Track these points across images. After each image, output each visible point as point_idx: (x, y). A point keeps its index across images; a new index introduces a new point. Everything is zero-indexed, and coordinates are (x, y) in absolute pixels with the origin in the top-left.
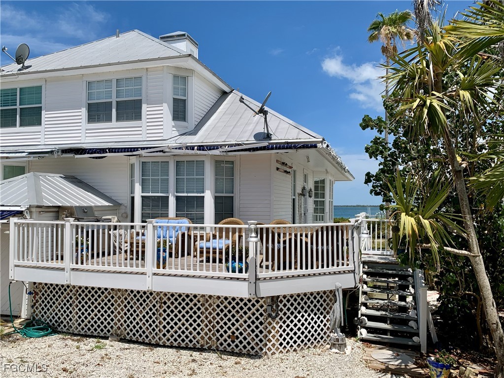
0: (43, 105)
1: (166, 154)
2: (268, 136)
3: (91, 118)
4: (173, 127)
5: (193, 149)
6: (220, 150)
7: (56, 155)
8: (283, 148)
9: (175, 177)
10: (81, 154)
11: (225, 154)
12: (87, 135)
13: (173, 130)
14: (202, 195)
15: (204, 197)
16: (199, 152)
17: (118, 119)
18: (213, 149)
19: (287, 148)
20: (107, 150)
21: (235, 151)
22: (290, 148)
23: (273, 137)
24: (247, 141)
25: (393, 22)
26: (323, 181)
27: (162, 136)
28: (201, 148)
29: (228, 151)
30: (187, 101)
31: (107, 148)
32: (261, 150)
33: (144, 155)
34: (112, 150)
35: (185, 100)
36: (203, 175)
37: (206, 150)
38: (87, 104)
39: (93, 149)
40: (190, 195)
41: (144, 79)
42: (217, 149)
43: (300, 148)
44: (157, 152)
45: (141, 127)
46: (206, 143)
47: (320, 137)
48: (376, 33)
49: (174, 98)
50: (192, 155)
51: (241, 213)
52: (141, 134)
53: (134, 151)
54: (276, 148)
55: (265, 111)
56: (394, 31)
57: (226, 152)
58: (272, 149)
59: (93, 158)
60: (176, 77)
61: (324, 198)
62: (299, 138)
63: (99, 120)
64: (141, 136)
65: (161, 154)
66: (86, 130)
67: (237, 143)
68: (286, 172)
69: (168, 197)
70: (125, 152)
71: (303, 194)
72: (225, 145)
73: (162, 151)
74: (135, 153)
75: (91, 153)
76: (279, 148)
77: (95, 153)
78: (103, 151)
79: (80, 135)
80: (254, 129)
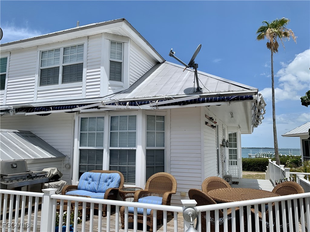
0: (7, 73)
1: (101, 110)
2: (199, 90)
3: (43, 82)
4: (109, 86)
5: (125, 105)
6: (151, 104)
7: (11, 113)
8: (215, 101)
9: (110, 131)
10: (30, 112)
11: (155, 108)
12: (38, 96)
13: (109, 89)
14: (134, 148)
15: (135, 150)
16: (131, 107)
17: (63, 82)
18: (144, 104)
19: (219, 101)
20: (51, 108)
21: (165, 105)
22: (223, 100)
23: (204, 91)
24: (177, 95)
25: (275, 26)
26: (235, 134)
27: (99, 94)
28: (132, 103)
29: (159, 106)
30: (122, 63)
31: (51, 106)
32: (192, 103)
33: (81, 111)
34: (55, 108)
35: (121, 63)
36: (135, 129)
37: (137, 105)
38: (40, 70)
39: (40, 107)
40: (123, 148)
41: (85, 45)
42: (147, 104)
43: (234, 100)
44: (92, 108)
45: (81, 87)
46: (138, 98)
47: (255, 88)
48: (263, 33)
49: (110, 61)
50: (124, 110)
51: (172, 166)
52: (81, 93)
53: (73, 108)
54: (208, 101)
55: (195, 64)
56: (276, 31)
57: (156, 106)
58: (203, 102)
59: (40, 115)
60: (112, 43)
61: (236, 147)
62: (231, 90)
63: (48, 83)
64: (81, 95)
65: (96, 110)
66: (38, 91)
67: (167, 97)
68: (212, 126)
69: (103, 150)
70: (65, 109)
71: (223, 145)
72: (155, 100)
73: (97, 107)
74: (74, 110)
75: (38, 111)
76: (211, 101)
77: (41, 111)
78: (47, 108)
79: (32, 96)
80: (183, 85)
